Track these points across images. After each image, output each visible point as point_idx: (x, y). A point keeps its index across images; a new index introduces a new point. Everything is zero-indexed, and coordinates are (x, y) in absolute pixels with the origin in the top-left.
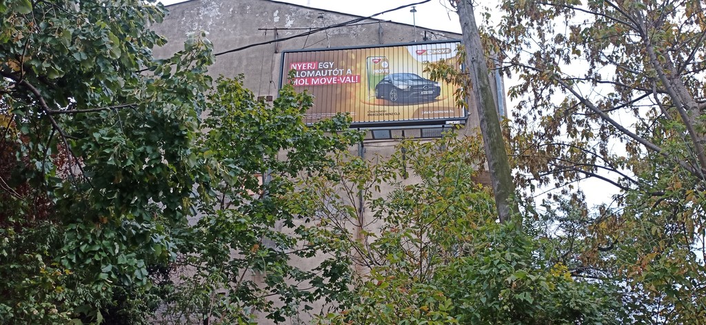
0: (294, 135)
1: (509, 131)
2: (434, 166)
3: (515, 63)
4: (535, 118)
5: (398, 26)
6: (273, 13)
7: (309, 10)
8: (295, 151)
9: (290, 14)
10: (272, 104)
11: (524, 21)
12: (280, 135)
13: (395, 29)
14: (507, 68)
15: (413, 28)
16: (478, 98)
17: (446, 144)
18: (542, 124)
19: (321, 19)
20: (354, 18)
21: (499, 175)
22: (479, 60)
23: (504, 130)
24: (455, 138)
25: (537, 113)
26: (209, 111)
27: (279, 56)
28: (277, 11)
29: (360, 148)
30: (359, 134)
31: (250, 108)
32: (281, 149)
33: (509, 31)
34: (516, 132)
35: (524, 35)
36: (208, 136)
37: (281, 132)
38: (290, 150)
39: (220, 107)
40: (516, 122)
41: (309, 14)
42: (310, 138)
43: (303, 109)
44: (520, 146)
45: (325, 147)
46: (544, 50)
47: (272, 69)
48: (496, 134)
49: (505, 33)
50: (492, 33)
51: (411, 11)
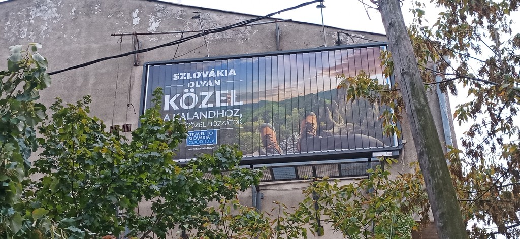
0: (162, 179)
1: (460, 166)
2: (359, 218)
3: (462, 74)
4: (493, 149)
5: (302, 26)
6: (131, 13)
7: (180, 8)
8: (163, 200)
9: (155, 14)
10: (129, 136)
11: (470, 19)
12: (141, 180)
13: (298, 31)
14: (450, 82)
15: (322, 29)
16: (413, 123)
17: (375, 187)
18: (505, 155)
19: (197, 20)
21: (449, 228)
22: (412, 71)
23: (452, 165)
24: (386, 178)
25: (496, 142)
26: (41, 150)
28: (137, 11)
29: (255, 194)
30: (252, 175)
31: (100, 144)
32: (143, 198)
33: (450, 32)
34: (469, 167)
35: (471, 36)
36: (40, 185)
37: (143, 176)
38: (155, 200)
39: (57, 143)
40: (468, 154)
41: (180, 13)
42: (183, 183)
43: (173, 142)
44: (477, 186)
45: (206, 193)
46: (499, 56)
47: (130, 87)
48: (441, 172)
49: (445, 35)
50: (427, 35)
51: (318, 7)
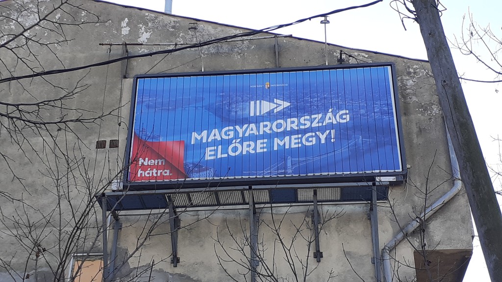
5: (302, 43)
6: (120, 22)
7: (173, 19)
9: (146, 24)
13: (298, 47)
15: (323, 46)
20: (238, 32)
27: (129, 82)
28: (126, 20)
41: (172, 24)
51: (322, 22)
